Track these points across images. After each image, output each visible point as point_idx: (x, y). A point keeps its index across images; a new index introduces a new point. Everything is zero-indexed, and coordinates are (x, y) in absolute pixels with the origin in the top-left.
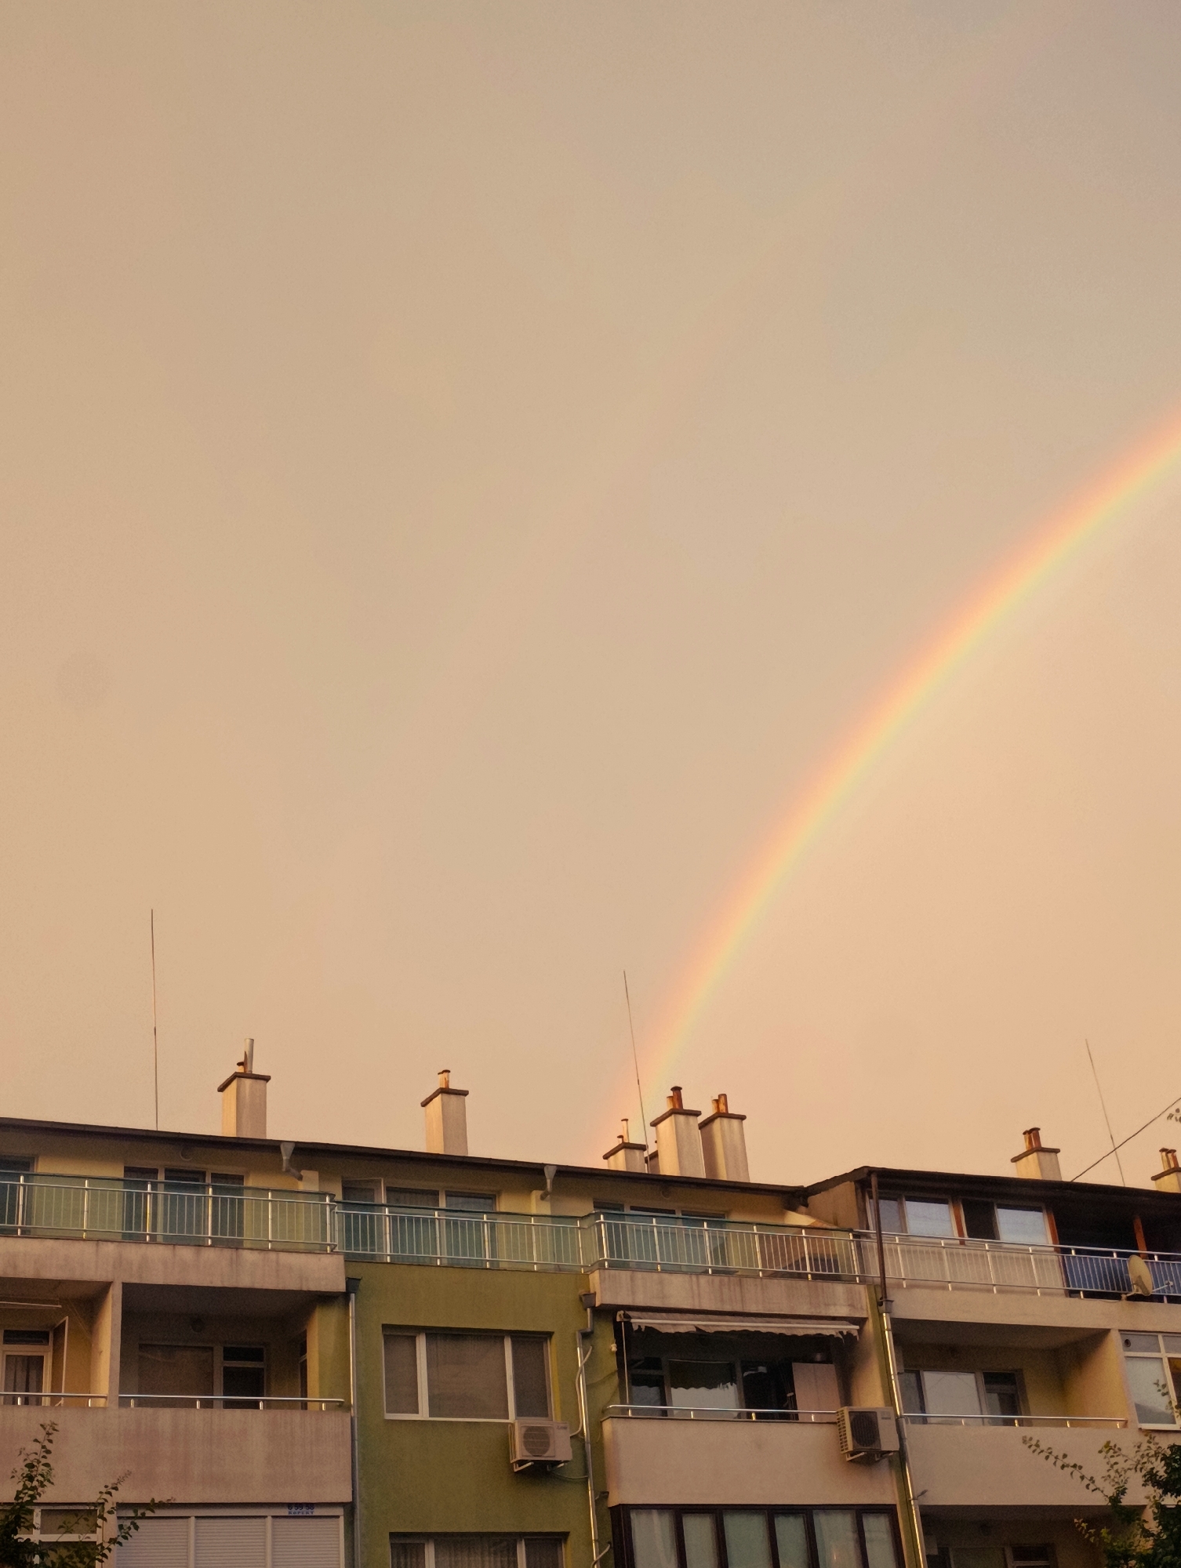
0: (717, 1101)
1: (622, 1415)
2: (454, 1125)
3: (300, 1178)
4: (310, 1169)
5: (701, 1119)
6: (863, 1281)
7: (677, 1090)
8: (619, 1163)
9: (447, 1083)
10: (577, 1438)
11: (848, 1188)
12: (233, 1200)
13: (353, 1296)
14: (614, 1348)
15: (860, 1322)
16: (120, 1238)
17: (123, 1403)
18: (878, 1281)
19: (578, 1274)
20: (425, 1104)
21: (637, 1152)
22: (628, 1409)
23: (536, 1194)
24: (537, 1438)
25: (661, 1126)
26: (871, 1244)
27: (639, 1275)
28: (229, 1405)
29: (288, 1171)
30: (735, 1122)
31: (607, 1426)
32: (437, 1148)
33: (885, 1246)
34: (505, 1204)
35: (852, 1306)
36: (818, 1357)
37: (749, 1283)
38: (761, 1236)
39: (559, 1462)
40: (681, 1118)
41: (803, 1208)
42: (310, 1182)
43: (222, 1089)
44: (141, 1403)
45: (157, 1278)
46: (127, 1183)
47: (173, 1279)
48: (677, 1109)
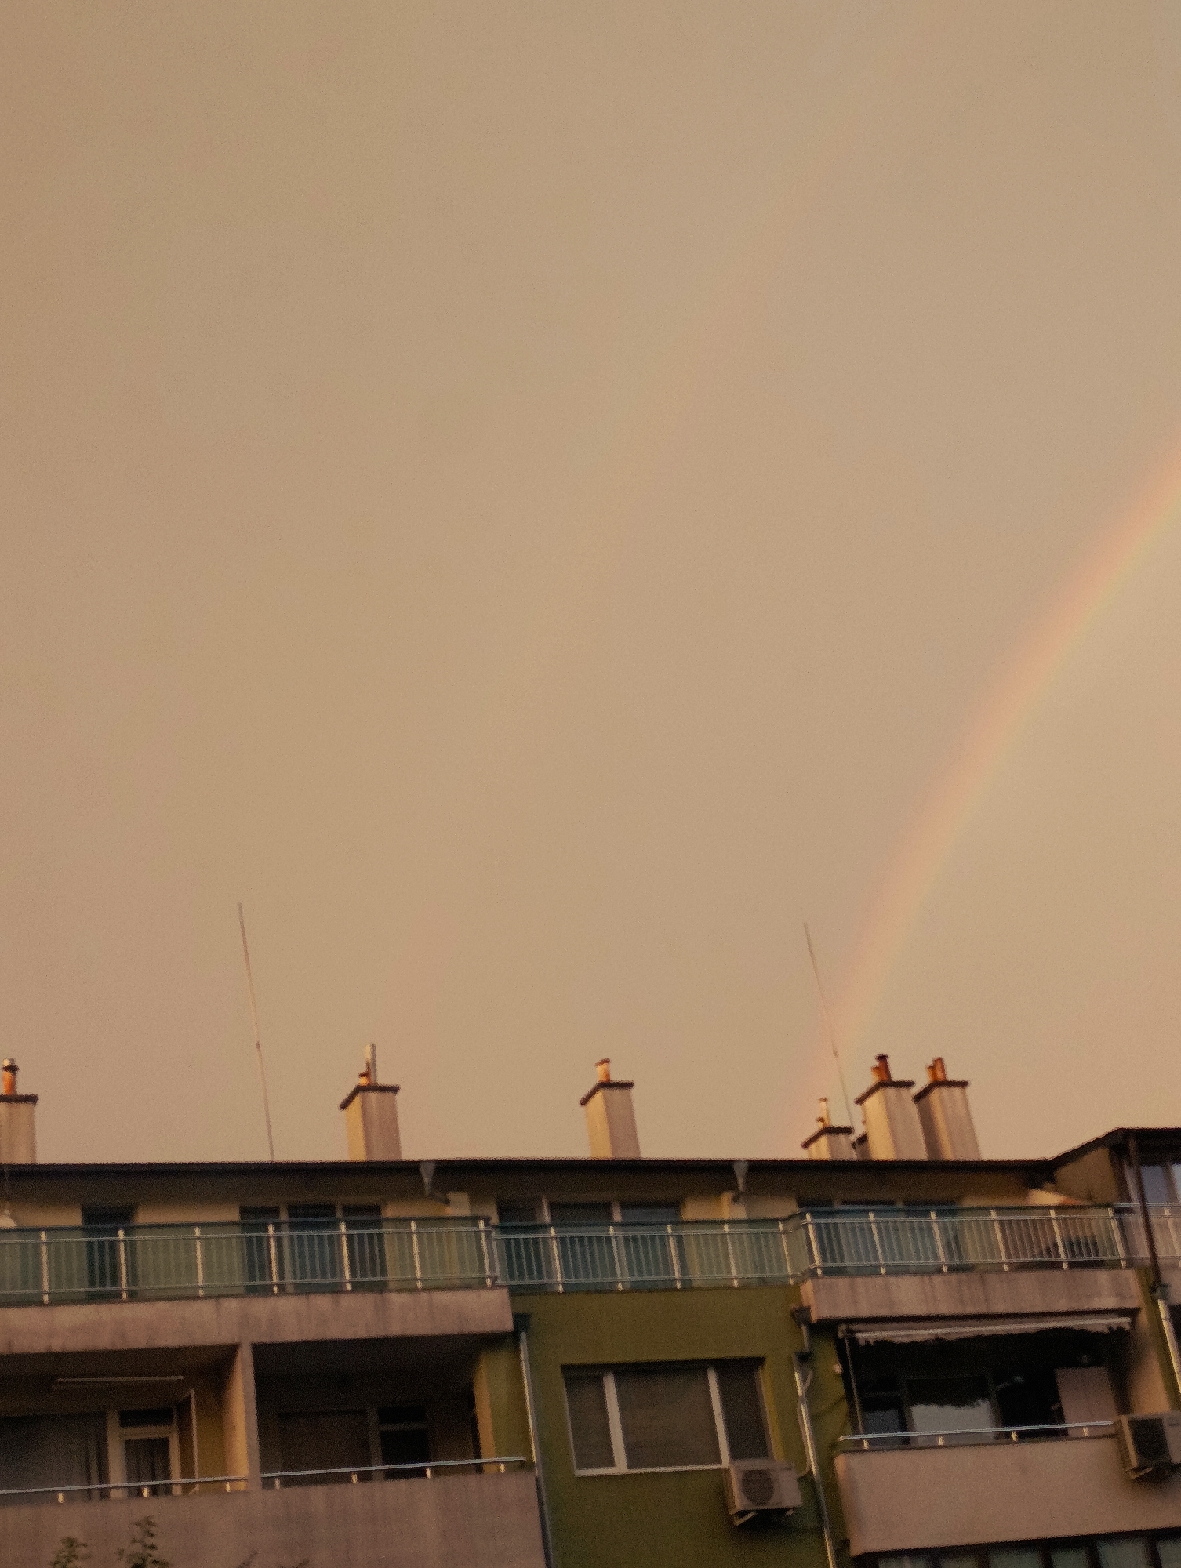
0: (932, 1068)
1: (856, 1448)
2: (622, 1124)
3: (447, 1202)
4: (459, 1189)
5: (915, 1090)
6: (1131, 1264)
7: (882, 1058)
8: (821, 1151)
9: (608, 1075)
10: (806, 1480)
11: (1101, 1155)
12: (371, 1236)
13: (523, 1335)
14: (838, 1369)
15: (1133, 1313)
16: (242, 1291)
17: (268, 1483)
18: (1148, 1263)
19: (786, 1286)
20: (584, 1102)
21: (843, 1137)
22: (861, 1441)
23: (727, 1197)
24: (759, 1484)
25: (868, 1103)
26: (1136, 1220)
27: (860, 1281)
28: (391, 1475)
29: (432, 1196)
30: (957, 1091)
31: (841, 1463)
32: (605, 1153)
33: (1154, 1220)
34: (692, 1211)
35: (1120, 1295)
36: (1085, 1359)
37: (992, 1278)
38: (1001, 1223)
39: (787, 1509)
40: (891, 1091)
41: (1049, 1185)
42: (459, 1206)
43: (344, 1106)
44: (287, 1482)
45: (291, 1333)
46: (244, 1227)
47: (311, 1333)
48: (885, 1081)
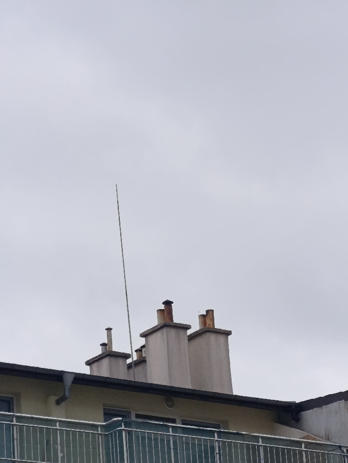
0: (203, 317)
5: (189, 332)
7: (168, 303)
8: (104, 370)
21: (121, 361)
23: (53, 400)
25: (152, 338)
30: (221, 338)
34: (24, 407)
38: (265, 448)
40: (172, 332)
41: (294, 422)
